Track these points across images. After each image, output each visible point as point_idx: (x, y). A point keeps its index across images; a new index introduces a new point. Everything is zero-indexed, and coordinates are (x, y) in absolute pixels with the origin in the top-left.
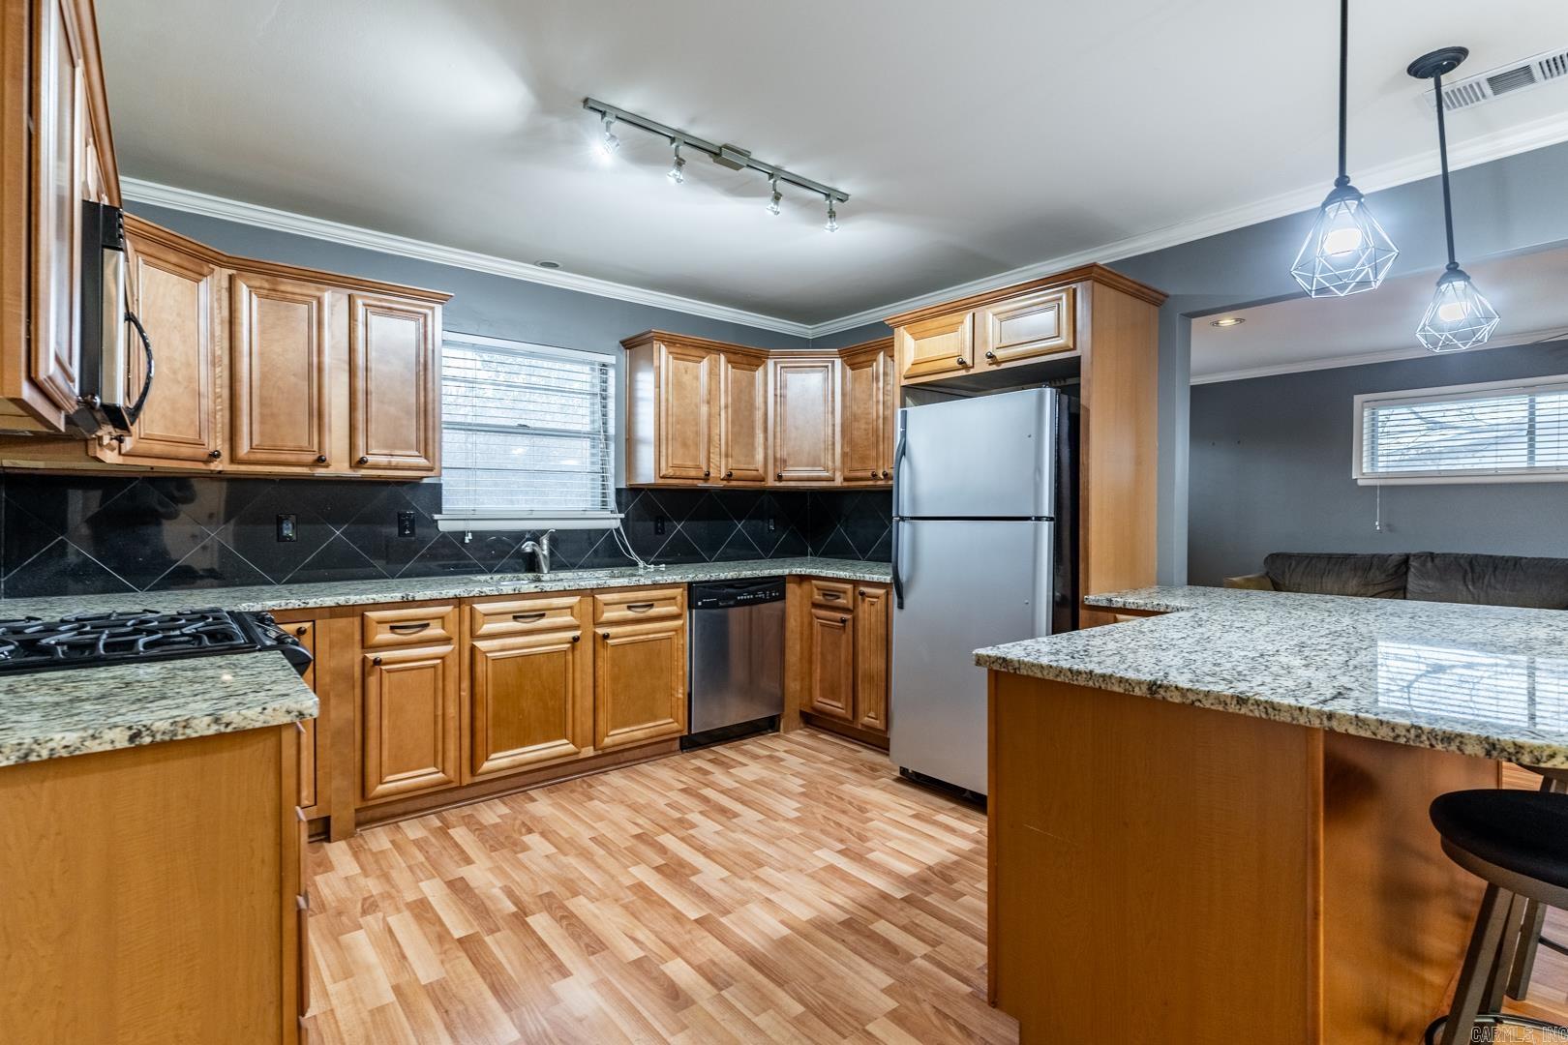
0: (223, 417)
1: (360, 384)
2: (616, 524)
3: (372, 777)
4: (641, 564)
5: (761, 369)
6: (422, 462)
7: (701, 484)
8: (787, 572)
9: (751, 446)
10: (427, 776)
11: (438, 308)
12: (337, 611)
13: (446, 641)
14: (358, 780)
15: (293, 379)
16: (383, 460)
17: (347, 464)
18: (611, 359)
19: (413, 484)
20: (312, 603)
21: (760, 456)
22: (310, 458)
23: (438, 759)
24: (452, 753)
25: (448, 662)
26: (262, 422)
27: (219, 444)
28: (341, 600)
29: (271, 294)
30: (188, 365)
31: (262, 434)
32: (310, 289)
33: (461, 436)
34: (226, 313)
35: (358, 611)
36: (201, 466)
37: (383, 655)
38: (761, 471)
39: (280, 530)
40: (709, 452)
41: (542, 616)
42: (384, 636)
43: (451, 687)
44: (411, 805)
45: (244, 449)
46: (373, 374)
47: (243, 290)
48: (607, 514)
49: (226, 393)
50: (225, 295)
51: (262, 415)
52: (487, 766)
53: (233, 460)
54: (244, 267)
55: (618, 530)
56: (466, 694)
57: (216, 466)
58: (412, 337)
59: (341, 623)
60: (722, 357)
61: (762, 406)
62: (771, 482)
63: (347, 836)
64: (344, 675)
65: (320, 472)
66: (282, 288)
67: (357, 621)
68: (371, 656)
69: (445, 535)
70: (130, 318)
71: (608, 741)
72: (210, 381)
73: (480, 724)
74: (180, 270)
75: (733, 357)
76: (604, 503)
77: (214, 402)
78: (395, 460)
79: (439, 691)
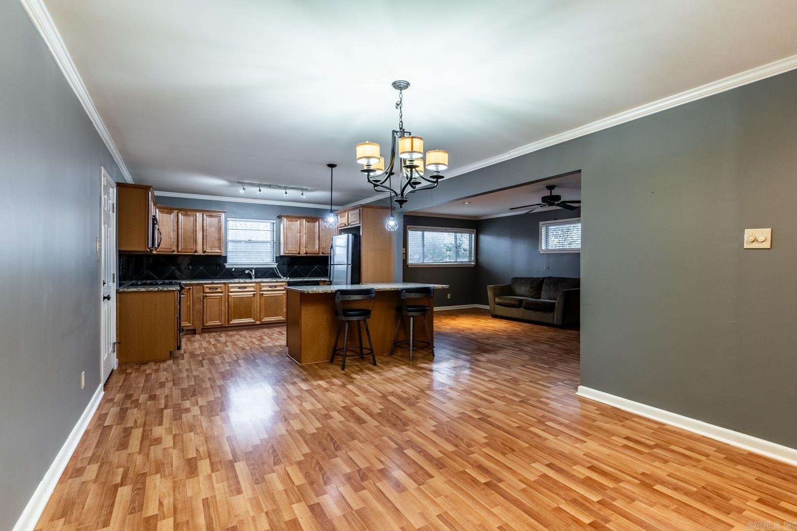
0: (175, 243)
1: (205, 234)
2: (275, 266)
3: (205, 321)
4: (282, 277)
5: (317, 222)
6: (219, 251)
7: (298, 255)
8: (319, 279)
9: (314, 245)
10: (217, 323)
11: (223, 214)
12: (197, 284)
13: (222, 292)
14: (202, 322)
15: (190, 233)
16: (210, 251)
17: (202, 252)
18: (274, 221)
19: (220, 256)
20: (192, 282)
21: (317, 247)
22: (194, 251)
23: (220, 319)
24: (223, 318)
25: (223, 297)
26: (184, 243)
27: (175, 248)
28: (198, 282)
29: (186, 215)
30: (169, 232)
31: (184, 246)
32: (194, 213)
33: (234, 244)
34: (176, 220)
35: (202, 285)
36: (171, 253)
37: (207, 295)
38: (318, 251)
39: (188, 267)
40: (300, 246)
41: (246, 288)
42: (208, 290)
43: (223, 303)
44: (214, 330)
45: (180, 249)
46: (208, 231)
47: (180, 215)
48: (274, 264)
49: (176, 237)
50: (176, 216)
51: (184, 242)
52: (231, 322)
53: (178, 252)
54: (180, 210)
55: (275, 268)
56: (226, 305)
57: (174, 253)
58: (217, 222)
59: (198, 287)
60: (304, 220)
61: (318, 233)
62: (321, 254)
63: (199, 334)
64: (199, 298)
65: (196, 254)
66: (188, 213)
67: (202, 287)
68: (205, 295)
69: (228, 269)
70: (158, 229)
71: (263, 320)
72: (173, 235)
73: (230, 312)
74: (167, 213)
75: (308, 220)
76: (273, 260)
77: (174, 240)
78: (213, 251)
79: (220, 304)
